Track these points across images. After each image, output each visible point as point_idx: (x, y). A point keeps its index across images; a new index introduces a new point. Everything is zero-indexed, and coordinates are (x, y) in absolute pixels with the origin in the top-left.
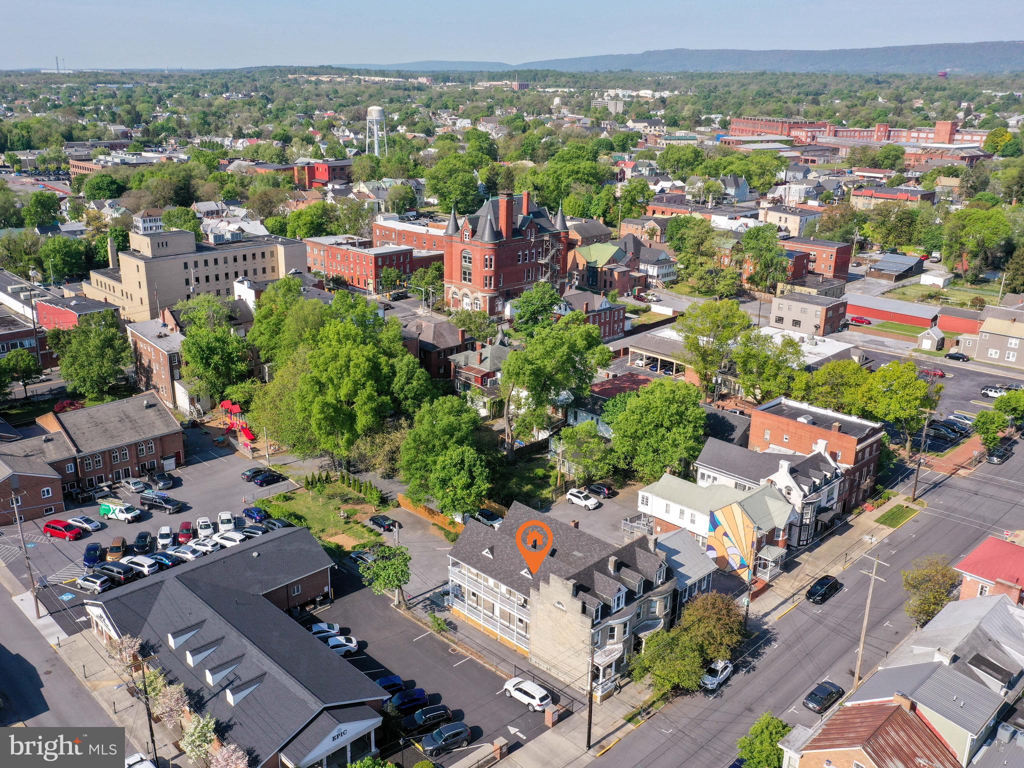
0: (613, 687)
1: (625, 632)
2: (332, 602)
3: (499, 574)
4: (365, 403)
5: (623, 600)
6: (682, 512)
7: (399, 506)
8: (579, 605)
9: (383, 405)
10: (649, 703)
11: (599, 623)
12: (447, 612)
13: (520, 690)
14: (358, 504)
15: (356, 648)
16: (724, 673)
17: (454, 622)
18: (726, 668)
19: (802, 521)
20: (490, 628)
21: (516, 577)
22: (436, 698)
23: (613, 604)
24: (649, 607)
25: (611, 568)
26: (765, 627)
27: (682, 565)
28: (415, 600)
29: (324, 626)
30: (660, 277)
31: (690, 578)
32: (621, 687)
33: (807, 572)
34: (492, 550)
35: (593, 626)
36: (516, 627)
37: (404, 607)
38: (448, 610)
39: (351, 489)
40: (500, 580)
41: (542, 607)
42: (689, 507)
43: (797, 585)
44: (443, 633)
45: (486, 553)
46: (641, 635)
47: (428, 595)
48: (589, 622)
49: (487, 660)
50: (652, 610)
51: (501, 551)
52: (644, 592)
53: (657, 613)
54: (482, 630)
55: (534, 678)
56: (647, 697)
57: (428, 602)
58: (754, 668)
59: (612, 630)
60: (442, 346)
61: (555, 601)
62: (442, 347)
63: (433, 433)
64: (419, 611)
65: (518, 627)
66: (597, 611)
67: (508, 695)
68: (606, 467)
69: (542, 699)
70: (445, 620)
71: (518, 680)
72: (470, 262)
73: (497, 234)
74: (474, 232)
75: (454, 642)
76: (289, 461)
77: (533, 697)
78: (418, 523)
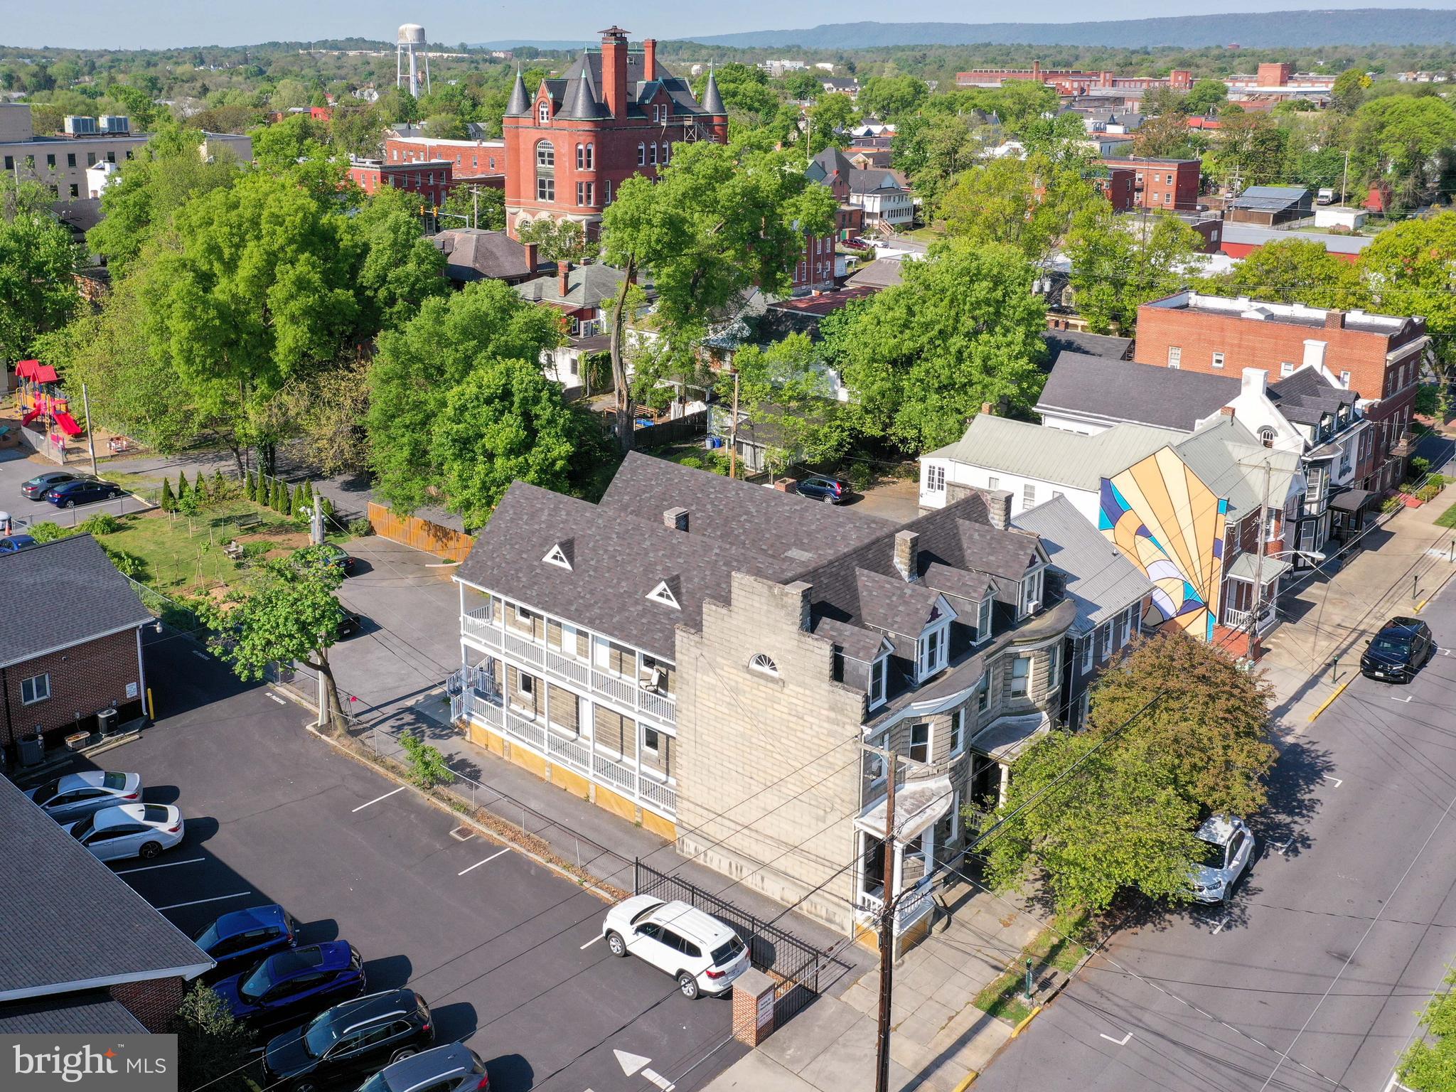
0: (929, 909)
1: (954, 744)
2: (149, 724)
3: (588, 607)
4: (292, 297)
5: (943, 649)
6: (1029, 492)
7: (370, 531)
8: (821, 653)
9: (337, 307)
10: (1043, 952)
11: (883, 709)
12: (455, 739)
13: (652, 930)
14: (278, 533)
15: (179, 835)
16: (1239, 855)
17: (473, 759)
18: (1238, 840)
19: (1301, 510)
20: (568, 765)
21: (635, 610)
22: (397, 969)
23: (919, 657)
24: (1009, 677)
25: (901, 562)
26: (1290, 739)
27: (1075, 578)
28: (375, 714)
29: (93, 780)
30: (886, 215)
31: (1098, 608)
32: (950, 910)
33: (1337, 620)
34: (568, 548)
35: (868, 717)
36: (639, 762)
37: (340, 730)
38: (461, 733)
39: (269, 508)
40: (591, 623)
41: (710, 679)
42: (1045, 479)
43: (1326, 647)
44: (439, 788)
45: (552, 557)
46: (995, 753)
47: (410, 703)
48: (854, 702)
49: (556, 852)
50: (1016, 685)
51: (594, 549)
52: (996, 631)
53: (1030, 695)
54: (546, 775)
55: (695, 895)
56: (1031, 935)
57: (408, 718)
58: (1305, 841)
59: (920, 732)
60: (491, 274)
61: (748, 656)
63: (441, 336)
64: (381, 739)
65: (644, 759)
66: (877, 670)
67: (615, 947)
68: (835, 436)
69: (721, 955)
70: (450, 757)
71: (646, 901)
72: (551, 163)
73: (598, 108)
74: (557, 106)
75: (467, 811)
76: (145, 468)
77: (693, 951)
78: (410, 560)
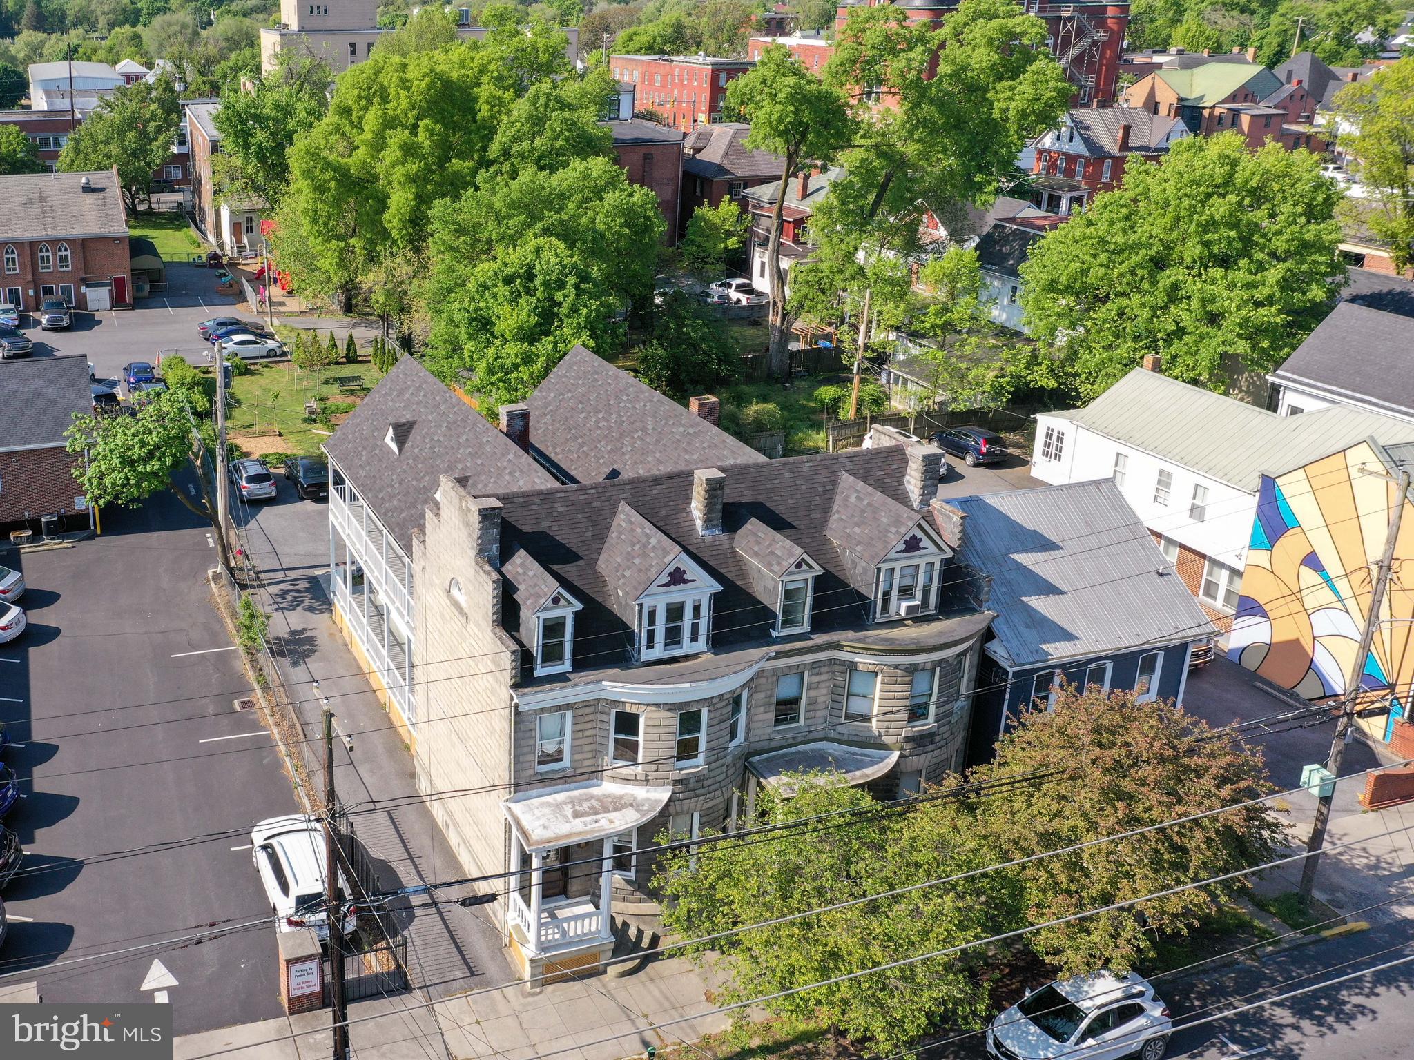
0: (605, 940)
3: (392, 497)
5: (697, 625)
6: (1164, 480)
8: (487, 589)
11: (560, 678)
17: (318, 638)
18: (1125, 1014)
23: (644, 626)
24: (840, 692)
25: (697, 508)
27: (1055, 592)
28: (279, 574)
31: (1069, 637)
32: (653, 957)
34: (405, 431)
40: (385, 514)
47: (319, 572)
51: (424, 437)
52: (817, 624)
53: (874, 724)
54: (367, 672)
57: (303, 586)
59: (627, 723)
60: (740, 172)
61: (448, 579)
62: (739, 174)
64: (262, 597)
75: (264, 685)
